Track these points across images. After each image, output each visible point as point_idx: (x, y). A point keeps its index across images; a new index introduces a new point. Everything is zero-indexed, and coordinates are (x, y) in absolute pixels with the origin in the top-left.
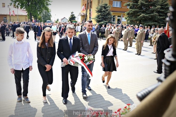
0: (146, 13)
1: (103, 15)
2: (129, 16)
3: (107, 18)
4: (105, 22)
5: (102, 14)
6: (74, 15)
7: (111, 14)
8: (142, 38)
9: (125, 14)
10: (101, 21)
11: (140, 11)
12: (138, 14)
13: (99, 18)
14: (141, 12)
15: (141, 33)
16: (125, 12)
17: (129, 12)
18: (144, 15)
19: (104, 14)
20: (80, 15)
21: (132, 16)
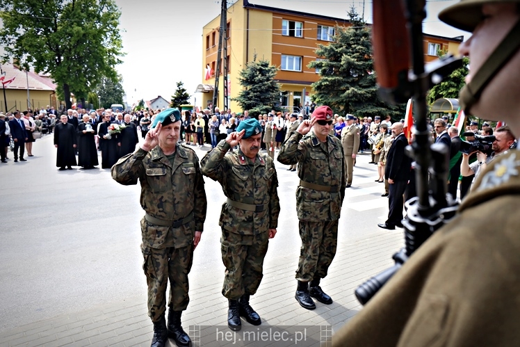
0: (360, 86)
1: (259, 91)
2: (320, 94)
3: (268, 98)
4: (265, 107)
5: (255, 88)
6: (183, 90)
7: (277, 88)
8: (353, 145)
9: (311, 88)
10: (255, 105)
11: (345, 80)
12: (342, 88)
13: (250, 99)
14: (348, 82)
15: (350, 136)
16: (310, 83)
17: (321, 83)
18: (356, 90)
19: (260, 87)
20: (201, 90)
21: (328, 93)
